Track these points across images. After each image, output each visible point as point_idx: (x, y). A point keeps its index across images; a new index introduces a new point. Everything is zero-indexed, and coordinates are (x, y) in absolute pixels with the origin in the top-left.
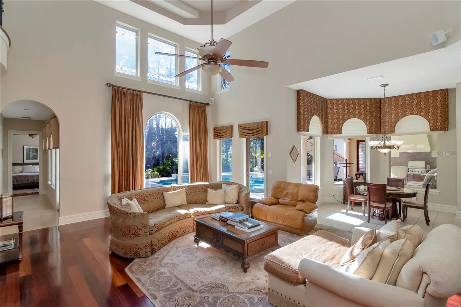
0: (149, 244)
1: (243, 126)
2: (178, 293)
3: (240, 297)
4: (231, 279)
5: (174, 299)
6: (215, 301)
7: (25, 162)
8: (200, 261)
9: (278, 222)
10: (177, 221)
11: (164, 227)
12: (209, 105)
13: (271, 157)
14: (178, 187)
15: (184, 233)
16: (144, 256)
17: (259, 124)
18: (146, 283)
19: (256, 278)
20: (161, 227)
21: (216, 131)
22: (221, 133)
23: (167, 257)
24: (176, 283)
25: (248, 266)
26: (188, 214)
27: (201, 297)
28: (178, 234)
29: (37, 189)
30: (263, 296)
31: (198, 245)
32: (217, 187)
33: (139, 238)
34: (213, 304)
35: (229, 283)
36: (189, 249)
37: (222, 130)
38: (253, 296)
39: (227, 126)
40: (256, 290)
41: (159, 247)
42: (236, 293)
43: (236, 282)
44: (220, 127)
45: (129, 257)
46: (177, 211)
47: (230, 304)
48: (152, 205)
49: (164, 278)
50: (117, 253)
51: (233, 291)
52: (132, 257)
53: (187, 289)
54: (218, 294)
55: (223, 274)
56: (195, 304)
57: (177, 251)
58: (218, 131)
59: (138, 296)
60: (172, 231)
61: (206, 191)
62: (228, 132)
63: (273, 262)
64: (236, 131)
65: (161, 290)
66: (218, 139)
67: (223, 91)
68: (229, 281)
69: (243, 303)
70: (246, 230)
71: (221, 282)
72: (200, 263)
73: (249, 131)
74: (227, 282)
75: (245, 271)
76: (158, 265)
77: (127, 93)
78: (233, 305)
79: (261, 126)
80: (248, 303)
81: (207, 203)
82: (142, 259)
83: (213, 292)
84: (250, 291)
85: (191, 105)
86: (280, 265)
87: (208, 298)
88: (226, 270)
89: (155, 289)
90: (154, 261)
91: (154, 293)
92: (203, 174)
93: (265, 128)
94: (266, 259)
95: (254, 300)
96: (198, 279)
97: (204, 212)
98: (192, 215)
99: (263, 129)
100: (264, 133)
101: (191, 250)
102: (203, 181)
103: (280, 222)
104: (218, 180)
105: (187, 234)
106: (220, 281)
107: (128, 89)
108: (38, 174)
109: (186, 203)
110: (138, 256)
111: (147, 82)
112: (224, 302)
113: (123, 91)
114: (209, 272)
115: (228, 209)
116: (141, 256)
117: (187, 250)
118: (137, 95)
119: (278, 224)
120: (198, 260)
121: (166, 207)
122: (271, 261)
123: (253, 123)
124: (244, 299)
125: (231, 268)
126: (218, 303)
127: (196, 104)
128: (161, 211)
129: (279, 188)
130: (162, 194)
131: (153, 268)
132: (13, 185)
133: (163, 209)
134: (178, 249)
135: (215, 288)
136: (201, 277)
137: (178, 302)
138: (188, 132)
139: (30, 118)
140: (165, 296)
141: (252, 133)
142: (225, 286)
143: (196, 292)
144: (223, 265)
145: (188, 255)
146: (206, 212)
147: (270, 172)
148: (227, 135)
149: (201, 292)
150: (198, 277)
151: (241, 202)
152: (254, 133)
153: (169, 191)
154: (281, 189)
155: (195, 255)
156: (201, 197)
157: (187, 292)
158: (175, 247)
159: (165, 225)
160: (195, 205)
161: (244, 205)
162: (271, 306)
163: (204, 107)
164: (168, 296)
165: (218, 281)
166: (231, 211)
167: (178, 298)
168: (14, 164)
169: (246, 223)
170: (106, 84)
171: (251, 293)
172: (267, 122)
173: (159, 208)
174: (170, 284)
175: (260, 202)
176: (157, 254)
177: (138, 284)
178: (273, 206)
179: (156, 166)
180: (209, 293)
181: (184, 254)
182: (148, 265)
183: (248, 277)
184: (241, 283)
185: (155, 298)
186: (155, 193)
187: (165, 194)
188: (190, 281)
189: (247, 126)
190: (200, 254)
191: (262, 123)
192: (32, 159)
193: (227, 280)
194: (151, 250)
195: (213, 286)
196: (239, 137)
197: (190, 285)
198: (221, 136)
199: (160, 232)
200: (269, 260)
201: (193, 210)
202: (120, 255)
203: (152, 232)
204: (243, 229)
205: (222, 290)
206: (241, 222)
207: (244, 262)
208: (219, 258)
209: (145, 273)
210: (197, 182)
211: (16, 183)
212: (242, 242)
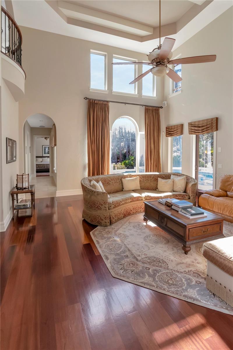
0: (108, 216)
1: (192, 124)
2: (125, 259)
3: (179, 275)
4: (172, 257)
5: (121, 263)
6: (155, 274)
7: (43, 156)
8: (147, 237)
9: (225, 214)
10: (131, 202)
11: (119, 205)
12: (162, 108)
13: (220, 152)
14: (134, 175)
15: (137, 212)
16: (105, 225)
17: (209, 121)
18: (103, 246)
19: (197, 261)
20: (117, 204)
21: (168, 130)
22: (172, 131)
23: (121, 229)
24: (124, 250)
25: (189, 249)
26: (140, 197)
27: (143, 267)
28: (132, 212)
29: (48, 173)
30: (201, 280)
31: (146, 223)
32: (167, 177)
33: (101, 211)
34: (153, 275)
35: (169, 260)
36: (139, 225)
37: (173, 129)
38: (191, 277)
39: (177, 125)
40: (195, 273)
41: (115, 220)
42: (175, 271)
43: (176, 261)
44: (172, 126)
45: (94, 224)
46: (131, 194)
47: (167, 279)
48: (113, 187)
49: (116, 245)
50: (87, 220)
51: (172, 269)
52: (96, 224)
53: (133, 258)
54: (158, 268)
55: (165, 251)
56: (137, 271)
57: (129, 226)
58: (169, 130)
59: (95, 254)
60: (127, 209)
61: (157, 180)
62: (179, 130)
63: (212, 250)
64: (186, 129)
65: (112, 254)
66: (169, 137)
67: (175, 94)
68: (170, 259)
69: (180, 282)
70: (188, 216)
71: (163, 258)
72: (147, 239)
73: (199, 128)
74: (167, 260)
75: (186, 253)
76: (113, 234)
77: (98, 103)
78: (171, 281)
79: (211, 123)
80: (185, 283)
81: (157, 190)
82: (103, 227)
83: (153, 265)
84: (189, 272)
85: (147, 109)
86: (219, 254)
87: (149, 269)
88: (168, 249)
89: (108, 251)
90: (111, 230)
91: (107, 254)
92: (156, 166)
93: (215, 124)
94: (205, 246)
95: (192, 282)
96: (142, 251)
97: (153, 197)
98: (143, 198)
99: (213, 125)
100: (214, 129)
101: (140, 226)
102: (156, 172)
103: (228, 213)
104: (169, 171)
105: (139, 213)
106: (161, 257)
107: (99, 100)
108: (49, 163)
109: (140, 188)
110: (100, 224)
111: (113, 94)
112: (163, 276)
113: (95, 102)
114: (153, 248)
115: (175, 196)
116: (102, 225)
117: (137, 226)
118: (105, 104)
119: (225, 215)
120: (145, 235)
121: (123, 190)
122: (210, 249)
123: (203, 120)
124: (182, 278)
125: (173, 248)
126: (157, 276)
127: (151, 108)
128: (119, 193)
129: (228, 181)
130: (121, 180)
131: (109, 235)
132: (36, 170)
133: (121, 191)
134: (130, 224)
135: (156, 262)
136: (145, 250)
137: (123, 267)
138: (144, 132)
139: (44, 127)
140: (115, 259)
141: (202, 130)
142: (165, 262)
143: (140, 261)
144: (166, 244)
145: (138, 230)
146: (155, 197)
147: (219, 166)
148: (178, 133)
149: (143, 263)
150: (142, 249)
151: (188, 191)
152: (204, 129)
153: (126, 178)
154: (231, 182)
155: (143, 231)
156: (153, 184)
157: (132, 260)
158: (128, 222)
159: (121, 204)
160: (147, 190)
161: (191, 194)
162: (208, 291)
163: (158, 110)
164: (117, 260)
165: (160, 257)
166: (178, 199)
167: (124, 263)
168: (37, 157)
169: (189, 210)
170: (84, 98)
171: (190, 275)
172: (217, 119)
173: (119, 190)
174: (120, 250)
175: (207, 193)
176: (114, 225)
177: (97, 245)
178: (220, 198)
179: (123, 161)
180: (150, 265)
181: (134, 229)
182: (106, 232)
183: (188, 259)
184: (180, 263)
185: (107, 258)
186: (116, 178)
187: (123, 180)
188: (136, 251)
189: (197, 124)
190: (147, 231)
191: (212, 119)
192: (47, 154)
193: (168, 258)
194: (109, 221)
195: (155, 260)
196: (188, 134)
197: (135, 255)
198: (172, 134)
199: (117, 208)
200: (208, 248)
201: (144, 195)
202: (88, 221)
203: (110, 207)
204: (187, 215)
205: (163, 265)
206: (185, 209)
207: (185, 245)
208: (163, 237)
209: (103, 238)
210: (151, 172)
211: (38, 168)
212: (184, 227)
